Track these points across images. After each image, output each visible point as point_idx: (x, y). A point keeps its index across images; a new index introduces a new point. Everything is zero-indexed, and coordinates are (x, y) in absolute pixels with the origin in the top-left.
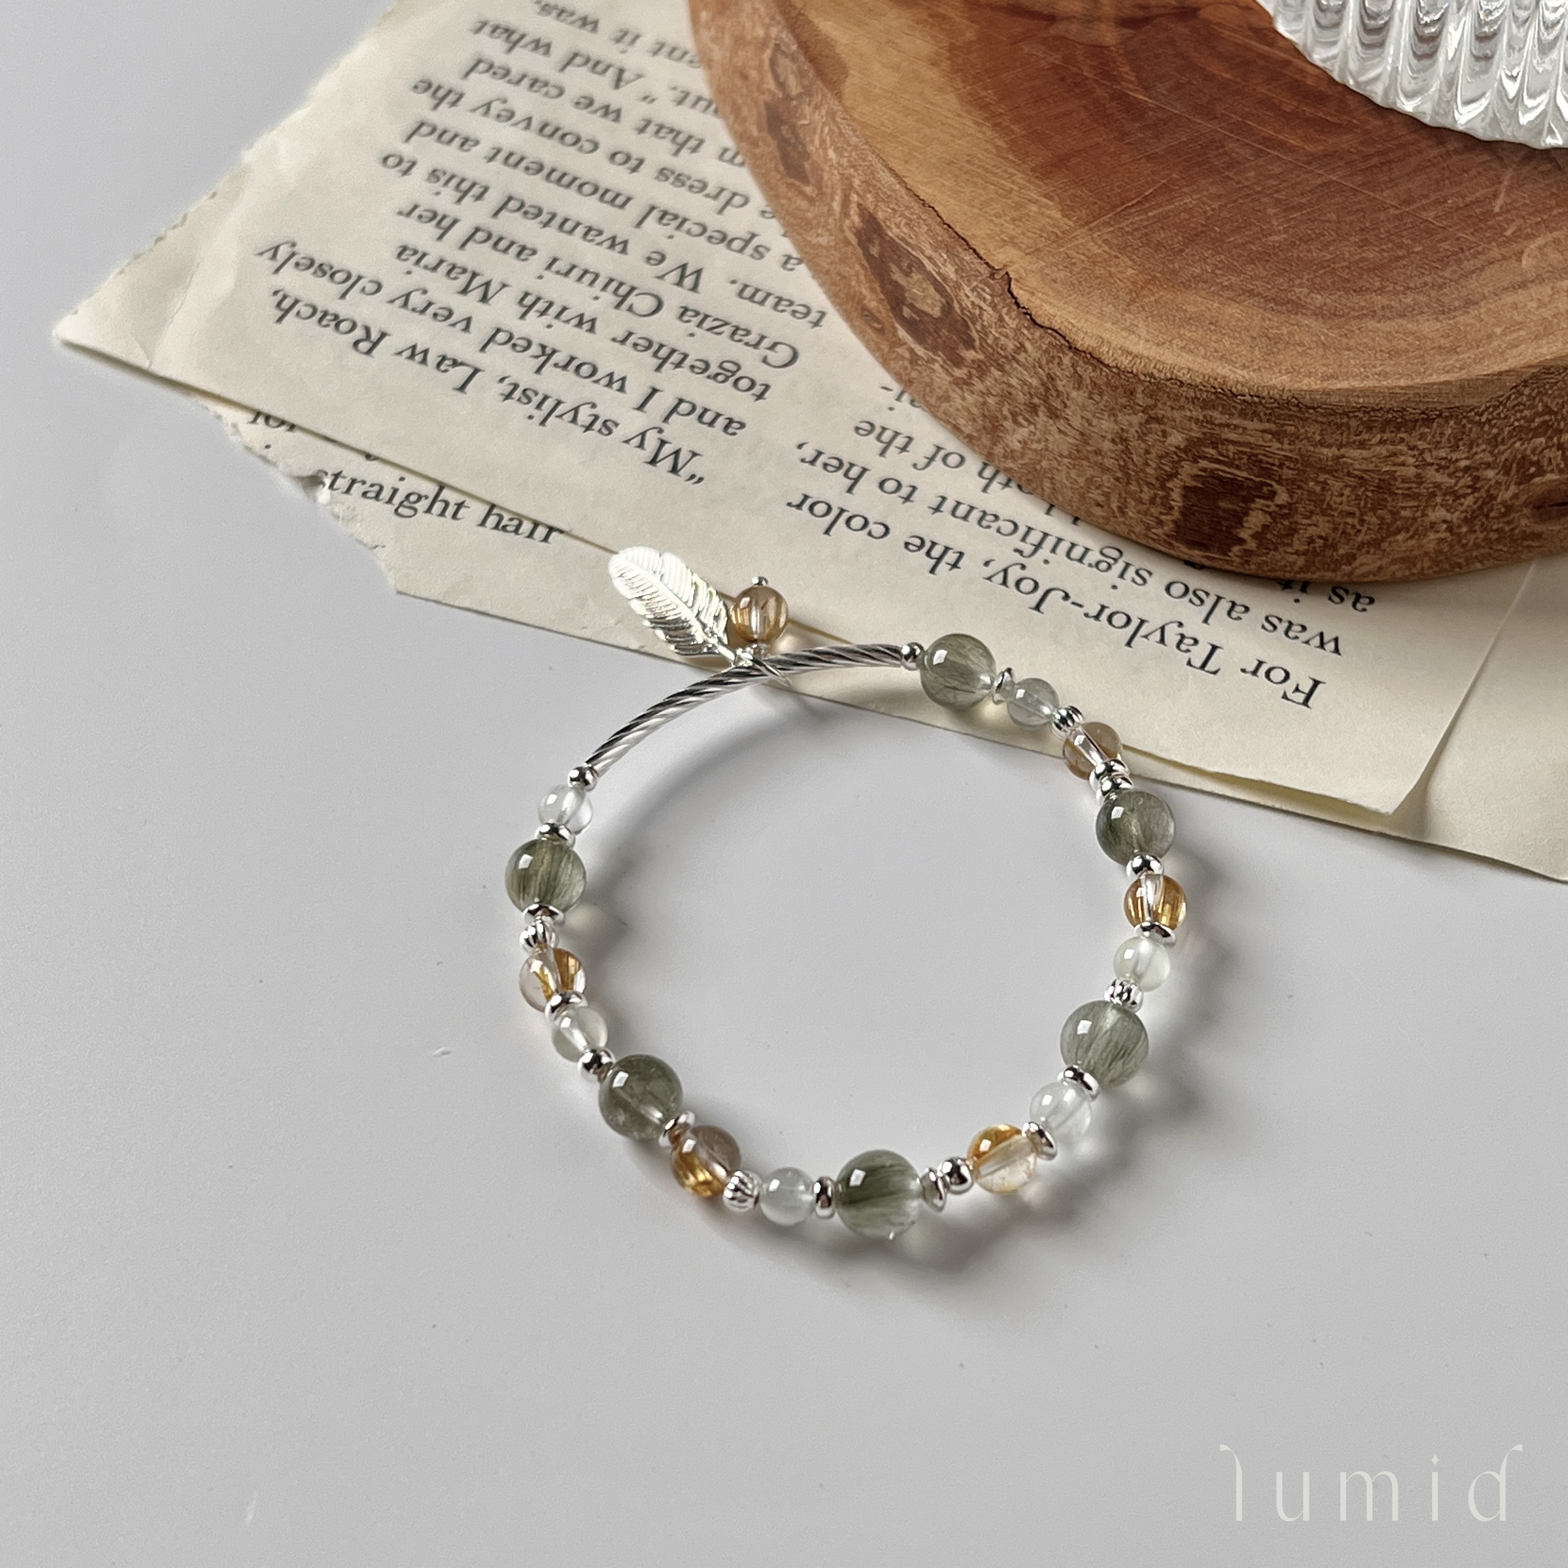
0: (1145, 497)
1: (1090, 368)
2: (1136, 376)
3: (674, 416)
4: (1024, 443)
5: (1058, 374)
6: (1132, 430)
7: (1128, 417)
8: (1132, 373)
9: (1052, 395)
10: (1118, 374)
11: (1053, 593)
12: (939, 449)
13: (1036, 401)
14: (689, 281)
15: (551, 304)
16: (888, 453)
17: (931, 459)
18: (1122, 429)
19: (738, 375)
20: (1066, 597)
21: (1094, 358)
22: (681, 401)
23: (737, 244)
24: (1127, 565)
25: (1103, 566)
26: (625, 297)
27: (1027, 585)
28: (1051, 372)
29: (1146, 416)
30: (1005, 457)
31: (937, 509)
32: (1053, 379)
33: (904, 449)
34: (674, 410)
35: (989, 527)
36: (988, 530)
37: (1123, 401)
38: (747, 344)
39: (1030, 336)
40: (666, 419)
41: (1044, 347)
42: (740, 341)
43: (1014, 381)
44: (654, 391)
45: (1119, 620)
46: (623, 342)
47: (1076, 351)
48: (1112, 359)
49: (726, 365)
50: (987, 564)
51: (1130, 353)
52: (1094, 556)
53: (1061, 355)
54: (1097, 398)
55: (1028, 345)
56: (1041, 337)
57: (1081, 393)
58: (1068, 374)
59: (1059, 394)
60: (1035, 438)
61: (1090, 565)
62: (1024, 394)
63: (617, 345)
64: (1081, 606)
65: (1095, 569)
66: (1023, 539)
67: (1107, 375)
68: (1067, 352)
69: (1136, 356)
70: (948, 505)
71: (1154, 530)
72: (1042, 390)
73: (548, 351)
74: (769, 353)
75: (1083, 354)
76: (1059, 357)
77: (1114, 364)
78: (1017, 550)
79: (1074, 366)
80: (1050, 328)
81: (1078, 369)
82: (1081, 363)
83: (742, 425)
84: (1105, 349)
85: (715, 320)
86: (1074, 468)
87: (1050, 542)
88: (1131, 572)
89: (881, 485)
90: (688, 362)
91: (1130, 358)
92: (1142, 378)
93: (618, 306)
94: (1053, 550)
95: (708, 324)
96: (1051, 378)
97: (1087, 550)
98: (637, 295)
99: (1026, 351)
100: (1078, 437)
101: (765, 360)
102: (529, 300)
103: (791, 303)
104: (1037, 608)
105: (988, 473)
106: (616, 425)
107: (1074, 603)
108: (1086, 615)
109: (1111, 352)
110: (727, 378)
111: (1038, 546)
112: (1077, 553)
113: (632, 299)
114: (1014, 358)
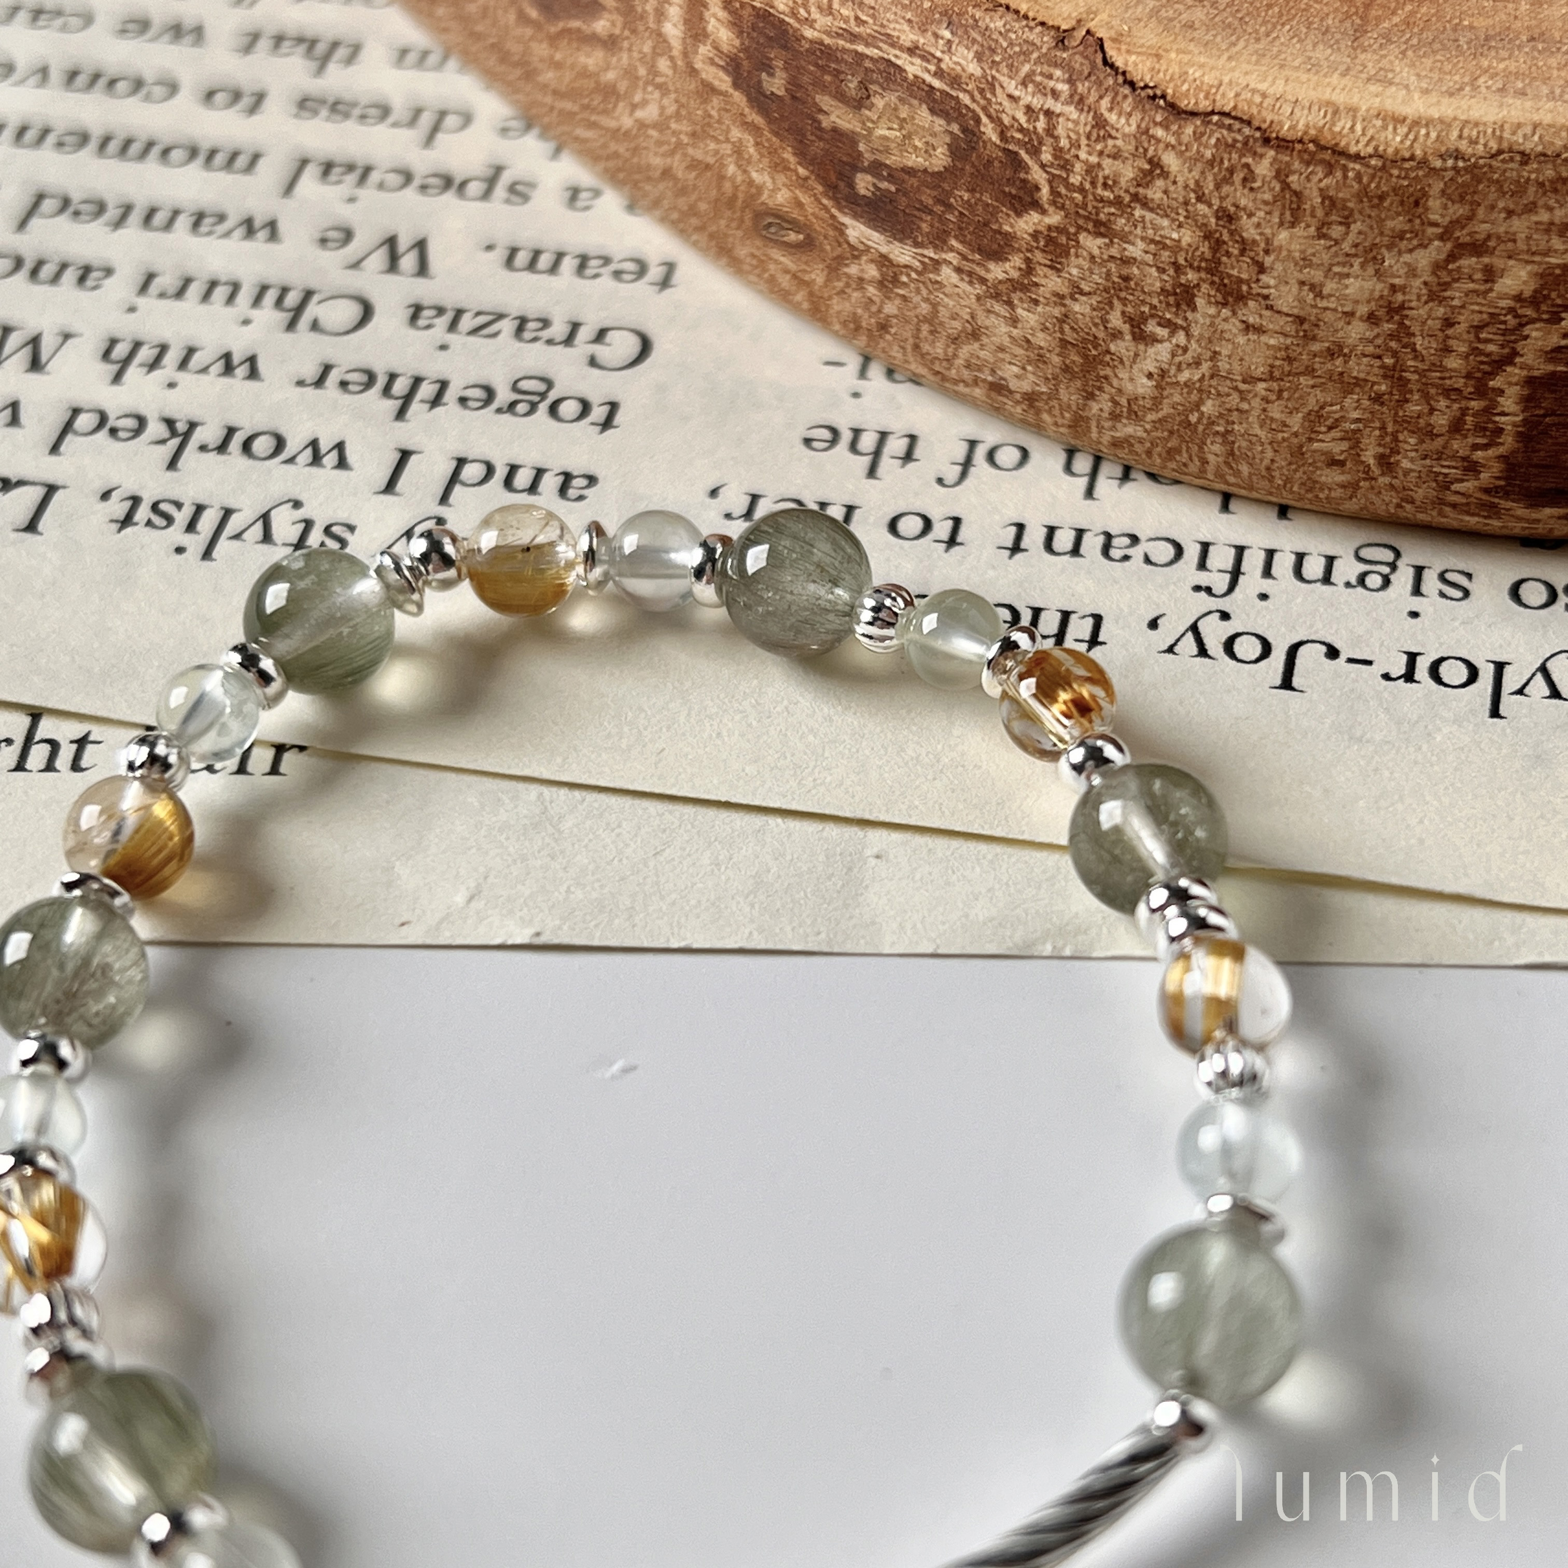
0: (1441, 421)
1: (1320, 172)
2: (1424, 162)
3: (458, 489)
4: (1161, 377)
5: (1243, 202)
6: (1417, 283)
7: (1407, 258)
8: (1412, 158)
9: (1228, 254)
10: (1383, 167)
11: (1302, 651)
12: (973, 444)
13: (1191, 276)
14: (408, 262)
15: (163, 349)
16: (882, 470)
17: (967, 464)
18: (1393, 288)
19: (553, 396)
20: (1333, 653)
21: (1324, 148)
22: (461, 462)
23: (474, 188)
24: (1419, 571)
25: (1374, 581)
26: (299, 310)
27: (1247, 648)
28: (1228, 204)
29: (1449, 245)
30: (1115, 417)
31: (1016, 548)
32: (1230, 218)
33: (908, 457)
34: (454, 478)
35: (1126, 558)
36: (1127, 564)
37: (1398, 223)
38: (550, 342)
39: (1172, 140)
40: (444, 499)
41: (1208, 154)
42: (535, 339)
43: (1136, 250)
44: (405, 455)
45: (1454, 673)
46: (320, 382)
47: (1283, 144)
48: (1363, 141)
49: (525, 385)
50: (1153, 624)
51: (1399, 120)
52: (1347, 569)
53: (1250, 160)
54: (1336, 231)
55: (1170, 160)
56: (1198, 136)
57: (1299, 231)
58: (1268, 197)
59: (1245, 246)
60: (1189, 357)
61: (1348, 585)
62: (1162, 270)
63: (310, 391)
64: (1369, 663)
65: (1360, 590)
66: (1202, 565)
67: (1359, 177)
68: (1260, 150)
69: (1416, 123)
70: (1034, 538)
71: (1455, 487)
72: (1205, 248)
73: (181, 427)
74: (598, 349)
75: (1298, 147)
76: (1247, 166)
77: (1370, 150)
78: (1197, 588)
79: (1281, 175)
80: (1213, 113)
81: (1293, 178)
82: (1297, 165)
83: (592, 480)
84: (1342, 125)
85: (478, 314)
86: (1279, 397)
87: (1253, 562)
88: (1431, 583)
89: (893, 527)
90: (451, 395)
91: (1403, 130)
92: (1438, 164)
93: (291, 326)
94: (1267, 572)
95: (467, 323)
96: (1227, 217)
97: (1330, 561)
98: (320, 302)
99: (1165, 174)
100: (1290, 329)
101: (593, 362)
102: (120, 351)
103: (607, 260)
104: (1287, 683)
105: (1083, 464)
106: (351, 528)
107: (1351, 660)
108: (1386, 677)
109: (1359, 128)
110: (533, 407)
111: (1236, 573)
112: (1314, 567)
113: (312, 310)
114: (1135, 197)
